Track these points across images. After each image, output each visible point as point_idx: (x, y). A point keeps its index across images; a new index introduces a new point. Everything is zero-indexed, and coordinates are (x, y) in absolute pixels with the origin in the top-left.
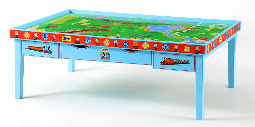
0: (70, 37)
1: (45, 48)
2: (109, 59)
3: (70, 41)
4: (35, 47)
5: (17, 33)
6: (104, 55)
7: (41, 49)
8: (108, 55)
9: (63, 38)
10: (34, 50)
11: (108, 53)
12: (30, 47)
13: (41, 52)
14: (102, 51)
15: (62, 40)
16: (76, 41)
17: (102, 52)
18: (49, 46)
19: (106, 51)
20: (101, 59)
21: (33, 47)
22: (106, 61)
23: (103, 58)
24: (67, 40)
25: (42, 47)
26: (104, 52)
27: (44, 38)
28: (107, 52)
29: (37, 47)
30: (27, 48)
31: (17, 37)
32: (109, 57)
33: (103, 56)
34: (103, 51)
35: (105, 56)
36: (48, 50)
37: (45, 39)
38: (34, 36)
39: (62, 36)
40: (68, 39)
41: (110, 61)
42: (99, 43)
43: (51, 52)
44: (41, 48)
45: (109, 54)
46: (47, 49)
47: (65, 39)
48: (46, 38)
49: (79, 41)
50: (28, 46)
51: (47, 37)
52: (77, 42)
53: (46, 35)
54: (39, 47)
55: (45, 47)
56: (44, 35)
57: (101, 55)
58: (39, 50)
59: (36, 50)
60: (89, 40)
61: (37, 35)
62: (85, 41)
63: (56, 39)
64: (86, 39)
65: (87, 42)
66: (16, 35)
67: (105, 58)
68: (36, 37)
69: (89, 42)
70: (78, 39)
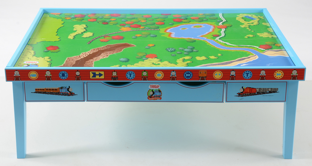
0: (102, 73)
1: (62, 90)
2: (161, 98)
3: (103, 77)
4: (47, 89)
5: (17, 74)
6: (154, 93)
7: (57, 92)
8: (159, 93)
9: (91, 75)
10: (44, 93)
11: (160, 90)
12: (38, 89)
13: (56, 95)
14: (150, 88)
15: (91, 78)
16: (112, 77)
17: (150, 89)
18: (69, 87)
19: (156, 88)
20: (148, 98)
21: (43, 89)
22: (155, 100)
23: (150, 97)
24: (97, 77)
25: (57, 88)
26: (152, 90)
27: (62, 77)
28: (157, 89)
29: (50, 89)
30: (35, 91)
31: (17, 79)
32: (161, 96)
33: (152, 95)
34: (152, 89)
35: (154, 95)
36: (68, 92)
37: (63, 77)
38: (46, 75)
39: (91, 72)
40: (100, 75)
41: (161, 100)
42: (147, 77)
43: (72, 94)
44: (56, 90)
45: (160, 91)
46: (65, 90)
47: (95, 75)
48: (65, 77)
49: (117, 77)
50: (36, 89)
51: (66, 75)
52: (115, 78)
53: (65, 73)
54: (53, 88)
55: (62, 88)
56: (61, 73)
57: (148, 93)
58: (53, 93)
59: (48, 93)
60: (133, 73)
61: (50, 73)
62: (127, 75)
63: (80, 77)
64: (128, 73)
65: (129, 78)
66: (16, 77)
67: (154, 96)
68: (48, 76)
69: (132, 77)
70: (114, 74)
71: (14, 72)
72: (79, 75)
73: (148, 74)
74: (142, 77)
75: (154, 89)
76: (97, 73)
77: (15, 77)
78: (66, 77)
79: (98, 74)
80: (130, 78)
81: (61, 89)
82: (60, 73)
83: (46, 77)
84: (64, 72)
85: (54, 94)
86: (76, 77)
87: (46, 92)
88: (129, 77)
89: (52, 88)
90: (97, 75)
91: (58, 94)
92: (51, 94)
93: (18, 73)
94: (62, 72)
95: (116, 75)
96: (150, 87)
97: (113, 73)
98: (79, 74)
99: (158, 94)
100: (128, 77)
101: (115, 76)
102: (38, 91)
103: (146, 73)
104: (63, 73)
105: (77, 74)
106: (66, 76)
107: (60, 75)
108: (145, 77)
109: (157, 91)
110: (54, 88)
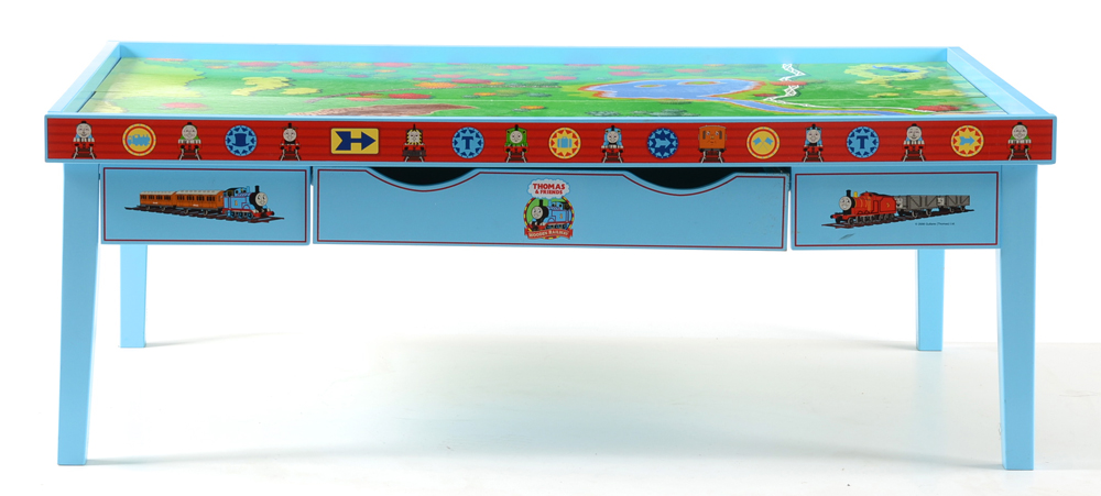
1: (233, 199)
2: (570, 234)
4: (181, 197)
5: (84, 134)
6: (546, 212)
7: (214, 206)
8: (564, 213)
10: (171, 210)
11: (567, 202)
12: (151, 197)
13: (212, 218)
14: (535, 195)
16: (406, 148)
17: (533, 199)
18: (257, 188)
19: (554, 195)
20: (527, 232)
21: (168, 198)
22: (551, 240)
23: (535, 227)
25: (215, 193)
26: (541, 201)
27: (235, 148)
28: (559, 196)
29: (190, 197)
30: (138, 203)
31: (84, 151)
32: (571, 223)
33: (540, 221)
34: (540, 196)
35: (546, 220)
36: (252, 207)
37: (241, 149)
38: (181, 141)
39: (334, 131)
40: (366, 141)
41: (572, 240)
42: (524, 150)
43: (264, 215)
44: (211, 198)
45: (566, 206)
46: (243, 200)
47: (347, 141)
48: (246, 148)
49: (422, 148)
50: (143, 197)
51: (248, 139)
52: (414, 153)
53: (247, 133)
54: (202, 193)
55: (231, 192)
56: (235, 132)
57: (525, 212)
58: (200, 211)
59: (182, 213)
60: (477, 136)
61: (195, 133)
62: (456, 143)
63: (297, 148)
64: (458, 136)
65: (461, 151)
66: (81, 146)
67: (547, 225)
68: (190, 145)
69: (473, 150)
70: (414, 138)
71: (76, 126)
72: (293, 142)
73: (529, 139)
74: (508, 150)
75: (548, 197)
76: (356, 133)
77: (77, 144)
78: (250, 148)
79: (360, 137)
80: (468, 152)
81: (230, 195)
82: (231, 134)
83: (182, 146)
84: (244, 130)
85: (202, 216)
86: (282, 148)
87: (175, 206)
88: (463, 149)
89: (197, 193)
90: (356, 141)
91: (218, 213)
92: (194, 216)
93: (89, 132)
94: (237, 130)
95: (418, 140)
96: (532, 190)
97: (410, 133)
98: (294, 137)
99: (560, 216)
100: (458, 149)
101: (415, 147)
102: (148, 202)
103: (520, 134)
104: (241, 131)
105: (285, 137)
106: (251, 144)
107: (229, 141)
108: (516, 149)
109: (558, 205)
110: (206, 193)
